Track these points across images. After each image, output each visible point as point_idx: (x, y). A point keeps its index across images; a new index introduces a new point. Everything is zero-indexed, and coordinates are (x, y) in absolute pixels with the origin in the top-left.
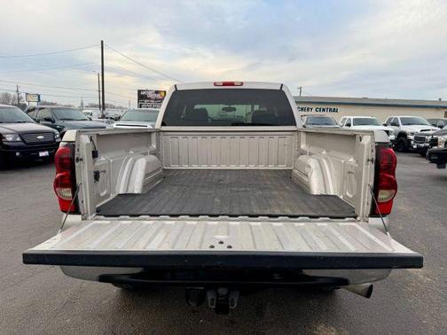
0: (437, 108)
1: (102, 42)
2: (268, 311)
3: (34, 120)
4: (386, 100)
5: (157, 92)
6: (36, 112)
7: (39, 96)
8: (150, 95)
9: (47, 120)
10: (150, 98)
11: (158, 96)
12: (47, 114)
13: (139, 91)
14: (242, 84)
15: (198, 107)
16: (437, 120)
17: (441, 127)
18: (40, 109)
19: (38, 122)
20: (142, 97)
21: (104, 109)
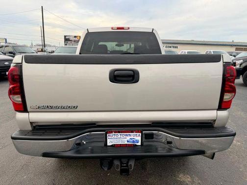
0: (231, 46)
1: (42, 7)
2: (148, 166)
3: (2, 53)
4: (204, 41)
5: (75, 37)
6: (3, 48)
7: (6, 40)
8: (71, 38)
9: (10, 53)
10: (71, 41)
11: (76, 39)
12: (10, 50)
13: (65, 36)
14: (129, 28)
15: (101, 43)
16: (232, 52)
17: (235, 56)
18: (6, 46)
19: (5, 54)
20: (67, 40)
21: (45, 47)
